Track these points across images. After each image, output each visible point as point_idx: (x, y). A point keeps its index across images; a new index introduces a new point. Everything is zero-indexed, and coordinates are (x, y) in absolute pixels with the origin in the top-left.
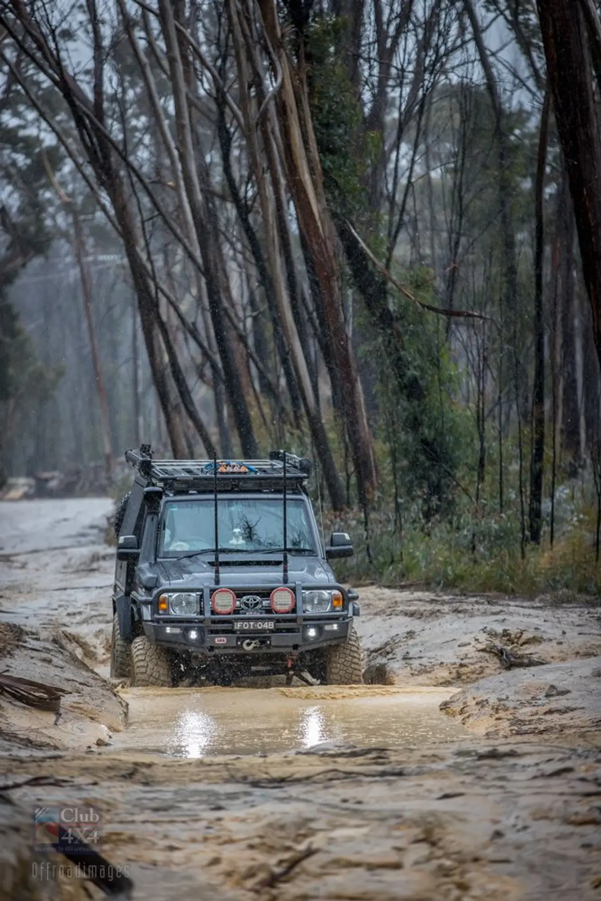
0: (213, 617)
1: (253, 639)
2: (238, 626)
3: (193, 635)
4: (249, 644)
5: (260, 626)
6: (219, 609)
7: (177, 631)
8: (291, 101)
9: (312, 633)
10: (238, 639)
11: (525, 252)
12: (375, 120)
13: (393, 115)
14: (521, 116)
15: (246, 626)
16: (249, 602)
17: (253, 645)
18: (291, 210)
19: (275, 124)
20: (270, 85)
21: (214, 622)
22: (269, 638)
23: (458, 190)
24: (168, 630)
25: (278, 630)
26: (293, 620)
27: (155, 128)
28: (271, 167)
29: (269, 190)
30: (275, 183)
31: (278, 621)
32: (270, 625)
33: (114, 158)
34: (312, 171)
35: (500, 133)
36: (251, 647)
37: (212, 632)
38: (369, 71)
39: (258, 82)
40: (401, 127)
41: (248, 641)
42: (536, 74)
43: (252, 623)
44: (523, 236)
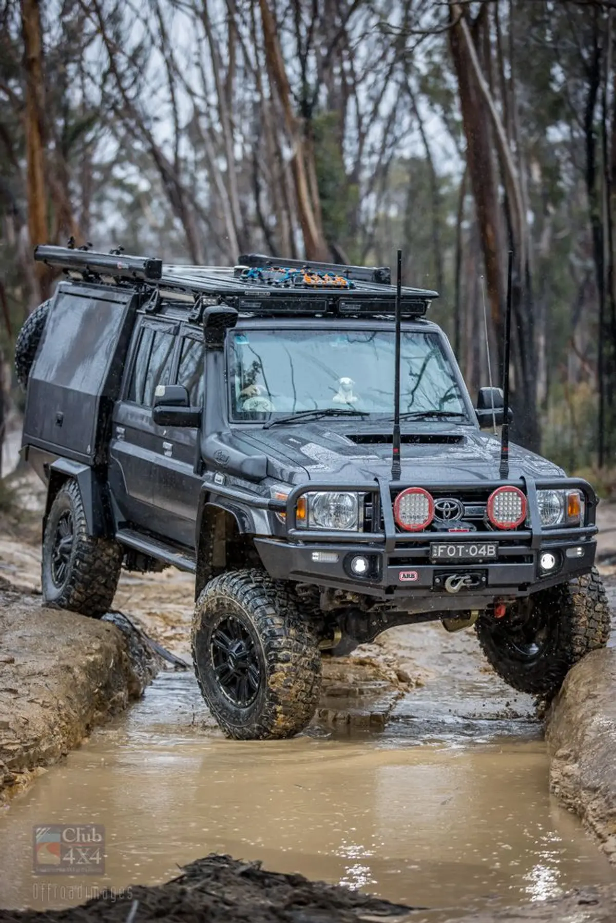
0: (399, 535)
1: (462, 573)
2: (438, 551)
3: (360, 566)
4: (454, 583)
5: (474, 551)
6: (406, 522)
7: (332, 558)
8: (301, 165)
9: (548, 561)
10: (436, 573)
11: (449, 266)
12: (354, 178)
13: (366, 175)
14: (448, 178)
15: (452, 552)
16: (443, 509)
17: (461, 584)
18: (299, 234)
19: (289, 180)
20: (287, 153)
21: (400, 544)
22: (486, 572)
23: (407, 225)
24: (316, 557)
25: (501, 559)
26: (528, 542)
27: (211, 179)
28: (287, 207)
29: (285, 223)
30: (289, 217)
31: (503, 542)
32: (489, 551)
33: (185, 199)
34: (314, 210)
35: (435, 187)
36: (456, 588)
37: (394, 561)
38: (350, 146)
39: (279, 153)
40: (371, 182)
41: (453, 577)
42: (459, 151)
43: (461, 547)
44: (449, 255)
